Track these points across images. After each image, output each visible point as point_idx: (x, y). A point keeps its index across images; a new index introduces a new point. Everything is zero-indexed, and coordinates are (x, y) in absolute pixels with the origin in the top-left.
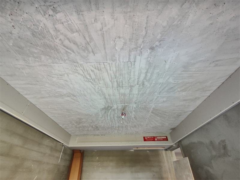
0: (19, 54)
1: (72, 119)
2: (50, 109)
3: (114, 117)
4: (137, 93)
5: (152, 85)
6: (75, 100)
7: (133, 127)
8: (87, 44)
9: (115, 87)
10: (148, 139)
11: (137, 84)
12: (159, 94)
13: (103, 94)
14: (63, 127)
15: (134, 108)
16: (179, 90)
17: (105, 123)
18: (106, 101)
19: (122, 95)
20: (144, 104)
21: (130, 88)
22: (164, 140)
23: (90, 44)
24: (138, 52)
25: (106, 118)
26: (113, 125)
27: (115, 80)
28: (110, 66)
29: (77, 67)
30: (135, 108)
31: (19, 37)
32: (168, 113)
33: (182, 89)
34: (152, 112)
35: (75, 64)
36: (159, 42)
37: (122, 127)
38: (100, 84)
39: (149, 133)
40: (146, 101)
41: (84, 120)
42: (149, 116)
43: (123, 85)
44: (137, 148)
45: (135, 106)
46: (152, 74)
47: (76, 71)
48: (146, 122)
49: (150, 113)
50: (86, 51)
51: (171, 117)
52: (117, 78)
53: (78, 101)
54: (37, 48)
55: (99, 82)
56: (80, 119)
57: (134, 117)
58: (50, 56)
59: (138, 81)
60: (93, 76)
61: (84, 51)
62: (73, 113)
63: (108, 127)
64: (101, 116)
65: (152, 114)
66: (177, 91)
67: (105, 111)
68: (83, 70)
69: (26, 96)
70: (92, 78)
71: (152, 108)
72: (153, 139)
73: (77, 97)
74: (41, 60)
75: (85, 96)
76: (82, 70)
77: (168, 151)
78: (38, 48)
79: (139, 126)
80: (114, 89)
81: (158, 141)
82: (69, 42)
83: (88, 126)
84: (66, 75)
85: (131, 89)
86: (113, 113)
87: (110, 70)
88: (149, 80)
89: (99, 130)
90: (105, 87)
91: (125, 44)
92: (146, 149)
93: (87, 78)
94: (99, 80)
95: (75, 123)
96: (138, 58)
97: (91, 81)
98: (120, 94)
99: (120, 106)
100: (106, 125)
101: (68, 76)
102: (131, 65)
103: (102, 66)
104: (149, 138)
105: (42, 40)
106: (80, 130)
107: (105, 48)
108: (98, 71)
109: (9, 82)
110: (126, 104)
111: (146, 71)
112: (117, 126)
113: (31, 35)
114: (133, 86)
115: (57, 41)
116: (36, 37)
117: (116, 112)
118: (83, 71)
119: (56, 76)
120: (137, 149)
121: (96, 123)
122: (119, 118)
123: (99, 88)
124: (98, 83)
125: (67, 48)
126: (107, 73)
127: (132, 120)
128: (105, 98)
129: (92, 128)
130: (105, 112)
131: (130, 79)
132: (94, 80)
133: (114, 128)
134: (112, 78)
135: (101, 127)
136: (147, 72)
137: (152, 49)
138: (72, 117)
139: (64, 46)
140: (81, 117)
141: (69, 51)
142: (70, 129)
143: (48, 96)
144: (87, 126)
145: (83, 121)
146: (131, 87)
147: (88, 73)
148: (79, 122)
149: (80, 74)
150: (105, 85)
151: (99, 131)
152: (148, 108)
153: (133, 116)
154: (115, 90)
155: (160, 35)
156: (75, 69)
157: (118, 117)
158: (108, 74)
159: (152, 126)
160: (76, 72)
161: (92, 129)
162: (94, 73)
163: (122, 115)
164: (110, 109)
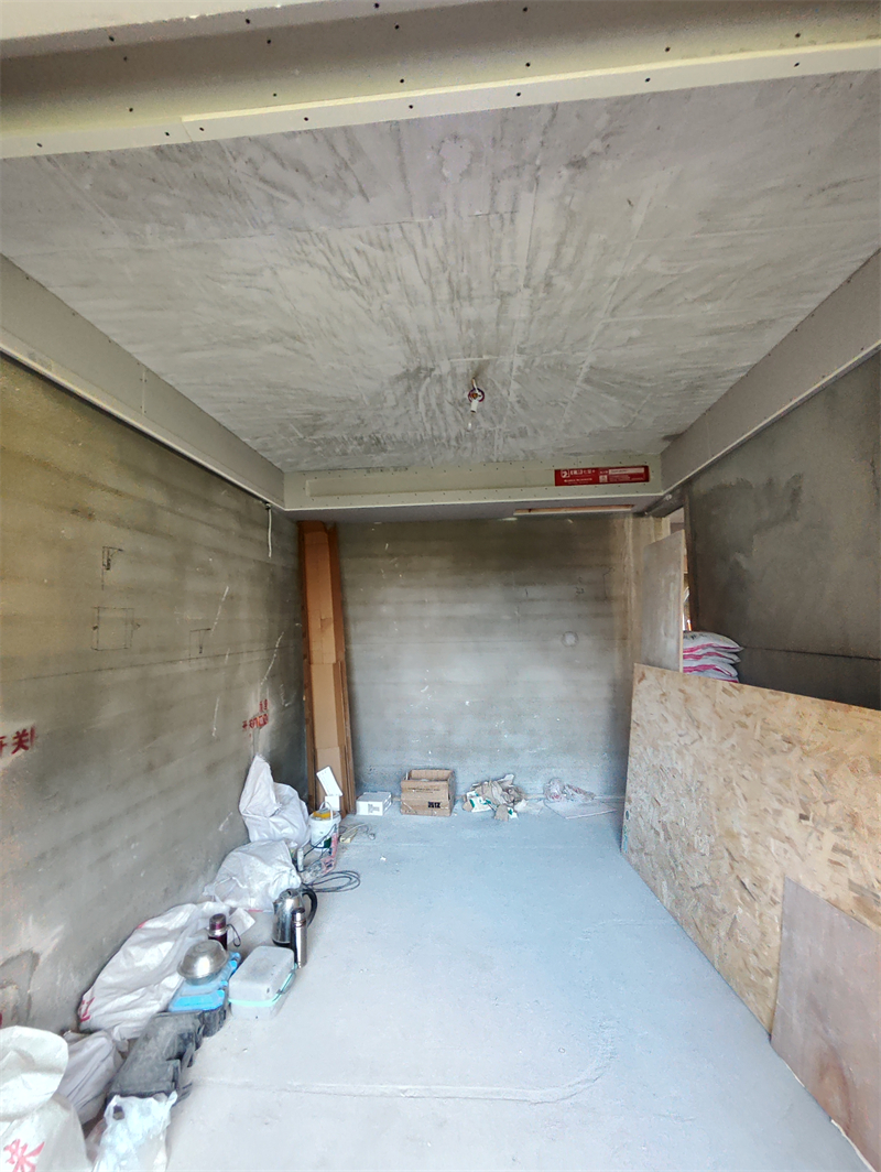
0: (113, 215)
1: (287, 417)
2: (211, 385)
3: (439, 404)
4: (524, 315)
5: (584, 285)
6: (296, 352)
7: (514, 437)
8: (340, 169)
9: (441, 301)
10: (573, 477)
11: (526, 286)
12: (613, 316)
14: (254, 445)
15: (514, 369)
16: (690, 296)
17: (406, 425)
18: (411, 349)
19: (468, 327)
20: (555, 353)
21: (498, 301)
22: (633, 478)
23: (352, 167)
24: (526, 177)
25: (412, 408)
26: (436, 433)
27: (443, 277)
28: (423, 233)
29: (306, 243)
30: (519, 367)
32: (649, 380)
33: (704, 290)
34: (587, 380)
35: (298, 234)
36: (604, 139)
37: (473, 438)
38: (387, 293)
39: (580, 454)
40: (563, 341)
41: (329, 419)
42: (574, 396)
43: (474, 293)
44: (530, 510)
45: (518, 361)
46: (580, 249)
47: (303, 256)
48: (566, 415)
49: (578, 383)
50: (340, 192)
51: (666, 394)
52: (449, 269)
53: (309, 356)
54: (172, 192)
55: (385, 288)
56: (318, 415)
57: (519, 402)
58: (214, 216)
59: (529, 273)
60: (363, 270)
61: (332, 190)
62: (291, 397)
63: (419, 437)
64: (391, 401)
65: (588, 388)
66: (680, 300)
67: (406, 383)
68: (326, 249)
69: (129, 349)
70: (360, 276)
71: (587, 364)
72: (592, 477)
73: (306, 341)
74: (183, 229)
75: (335, 336)
76: (323, 252)
77: (648, 516)
78: (176, 191)
79: (536, 432)
80: (438, 307)
81: (609, 482)
82: (279, 166)
83: (345, 437)
84: (267, 273)
85: (503, 302)
86: (438, 389)
87: (425, 245)
88: (571, 268)
89: (385, 450)
90: (406, 301)
91: (476, 156)
92: (562, 512)
93: (340, 277)
94: (383, 281)
95: (297, 428)
96: (526, 199)
97: (357, 284)
98: (460, 323)
99: (463, 365)
100: (410, 433)
101: (275, 273)
102: (502, 222)
103: (396, 233)
104: (575, 472)
105: (190, 166)
106: (315, 453)
107: (404, 177)
108: (379, 253)
109: (77, 306)
110: (485, 357)
111: (556, 239)
112: (453, 435)
114: (509, 294)
115: (240, 165)
116: (169, 159)
117: (449, 385)
118: (328, 252)
119: (235, 278)
120: (528, 513)
121: (375, 428)
122: (461, 405)
123: (385, 306)
124: (381, 291)
125: (274, 186)
126: (412, 256)
127: (509, 413)
128: (408, 339)
129: (360, 445)
130: (409, 389)
131: (497, 271)
132: (368, 283)
133: (443, 441)
134: (429, 270)
135: (394, 439)
136: (560, 245)
137: (578, 164)
138: (289, 411)
139: (263, 180)
140: (320, 408)
141: (278, 194)
142: (279, 452)
143: (205, 342)
144: (340, 440)
145: (325, 420)
146: (503, 296)
147: (345, 261)
148: (313, 426)
149: (319, 266)
150: (407, 295)
151: (384, 455)
152: (569, 367)
153: (513, 398)
154: (444, 310)
155: (605, 117)
156: (299, 250)
157: (457, 404)
158: (416, 258)
159: (588, 431)
160: (302, 261)
161: (359, 447)
162: (367, 259)
163: (472, 395)
164: (425, 377)
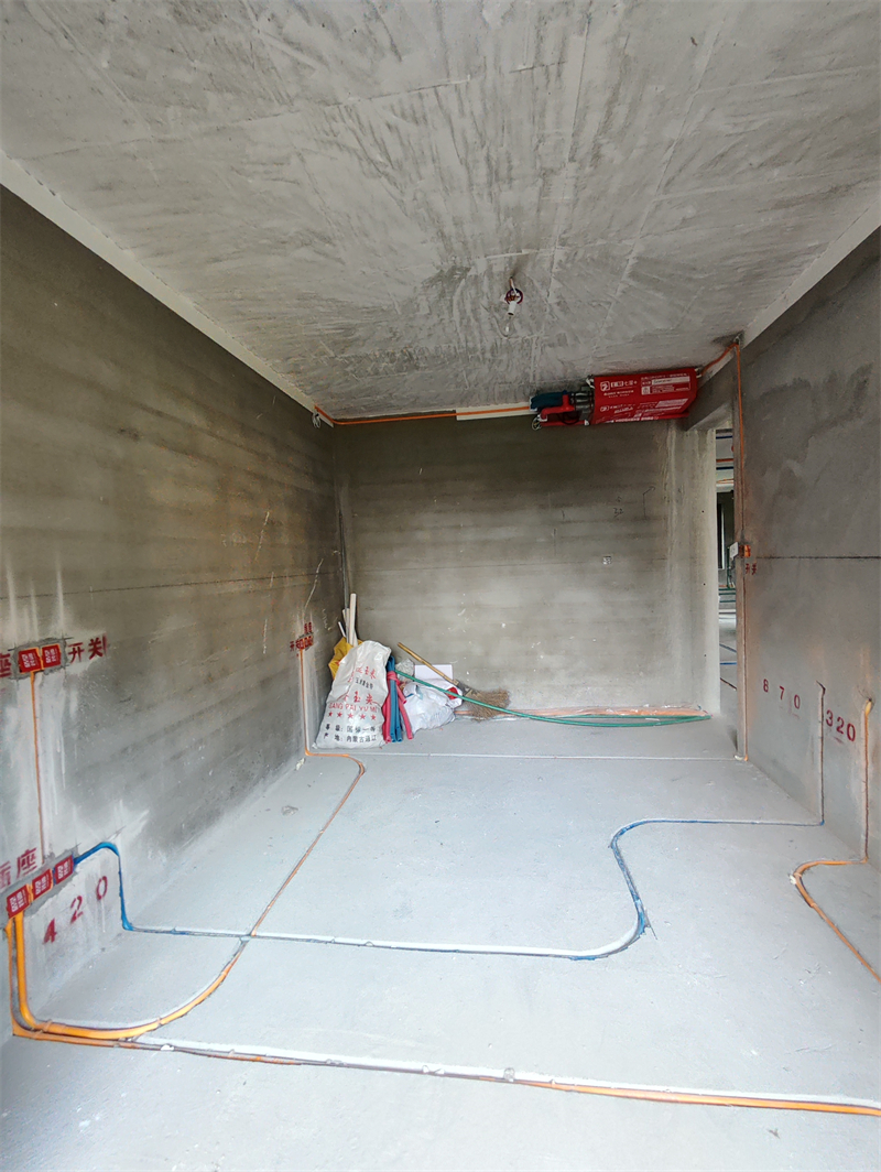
0: (133, 99)
1: (317, 333)
2: (241, 299)
3: (474, 311)
4: (568, 197)
5: (636, 153)
6: (326, 255)
7: (550, 346)
8: (370, 19)
9: (478, 185)
10: (613, 390)
11: (572, 159)
12: (666, 192)
13: (433, 220)
15: (555, 265)
16: (756, 160)
17: (439, 337)
18: (446, 246)
19: (507, 216)
20: (599, 242)
21: (540, 181)
22: (678, 388)
23: (382, 16)
24: (577, 16)
25: (446, 316)
26: (471, 345)
27: (481, 154)
28: (460, 99)
29: (334, 119)
30: (560, 263)
31: (131, 33)
32: (702, 271)
33: (770, 153)
34: (633, 275)
35: (327, 109)
37: (509, 349)
38: (421, 178)
40: (609, 227)
41: (360, 333)
42: (619, 293)
43: (514, 173)
45: (559, 254)
46: (634, 107)
47: (331, 138)
48: (609, 318)
49: (623, 279)
50: (370, 50)
51: (718, 288)
52: (488, 143)
53: (339, 260)
55: (418, 173)
56: (348, 330)
57: (559, 304)
58: (237, 92)
59: (575, 143)
60: (396, 152)
61: (361, 49)
62: (321, 309)
63: (452, 351)
64: (424, 311)
65: (632, 283)
66: (744, 166)
67: (440, 288)
68: (356, 127)
70: (392, 159)
71: (634, 254)
73: (337, 242)
74: (205, 109)
76: (355, 134)
78: (196, 63)
79: (576, 339)
80: (475, 192)
82: (304, 22)
83: (377, 353)
84: (295, 160)
85: (545, 182)
86: (473, 292)
87: (462, 113)
88: (622, 132)
89: (417, 368)
90: (441, 188)
93: (371, 161)
94: (416, 163)
95: (329, 345)
96: (577, 42)
97: (389, 170)
98: (498, 211)
99: (500, 263)
100: (444, 347)
101: (303, 160)
102: (547, 78)
103: (430, 101)
104: (616, 385)
105: (210, 29)
106: (346, 373)
107: (440, 25)
108: (412, 127)
110: (524, 252)
111: (608, 95)
112: (488, 347)
113: (170, 18)
114: (552, 171)
115: (263, 23)
116: (187, 22)
117: (485, 288)
118: (358, 131)
119: (261, 169)
121: (407, 342)
122: (497, 310)
123: (419, 195)
124: (414, 176)
125: (299, 48)
126: (449, 131)
127: (548, 317)
128: (442, 233)
129: (392, 362)
130: (442, 295)
131: (540, 141)
132: (400, 167)
133: (478, 353)
134: (467, 146)
135: (427, 354)
136: (611, 103)
138: (319, 326)
139: (289, 42)
140: (351, 321)
141: (303, 58)
142: (311, 374)
143: (235, 250)
144: (372, 358)
145: (357, 335)
146: (546, 174)
147: (375, 140)
148: (344, 342)
149: (348, 149)
150: (442, 180)
151: (416, 372)
152: (614, 258)
153: (552, 300)
154: (481, 196)
156: (327, 129)
157: (493, 308)
158: (452, 132)
159: (632, 334)
160: (330, 143)
161: (391, 365)
162: (400, 137)
163: (510, 298)
164: (460, 279)
